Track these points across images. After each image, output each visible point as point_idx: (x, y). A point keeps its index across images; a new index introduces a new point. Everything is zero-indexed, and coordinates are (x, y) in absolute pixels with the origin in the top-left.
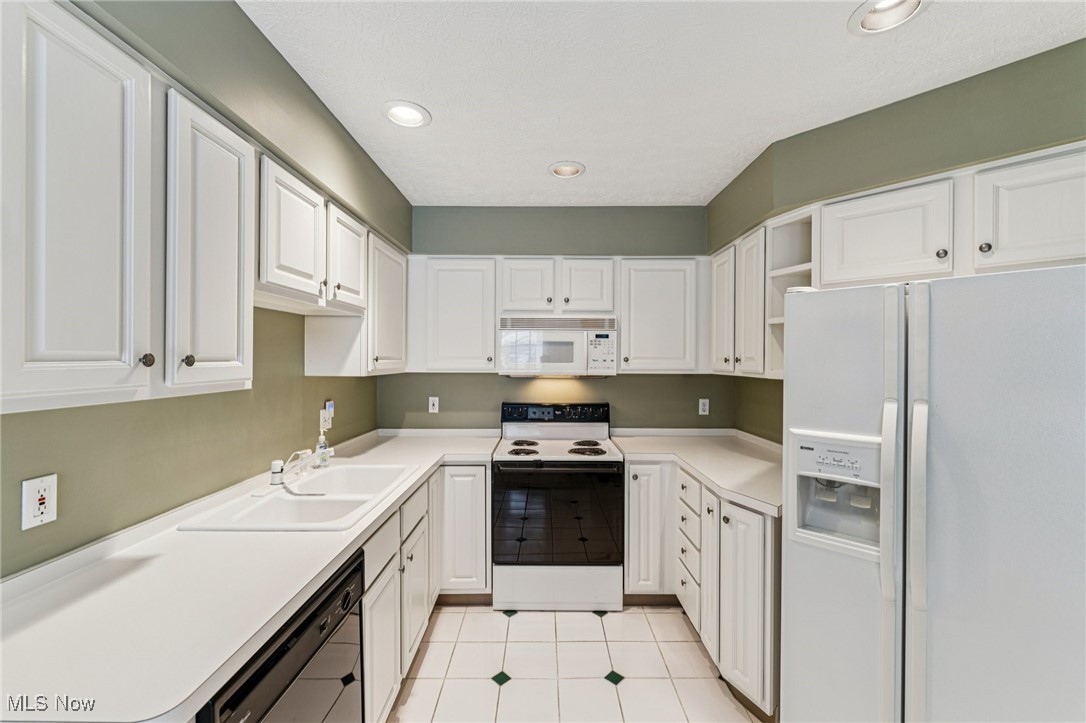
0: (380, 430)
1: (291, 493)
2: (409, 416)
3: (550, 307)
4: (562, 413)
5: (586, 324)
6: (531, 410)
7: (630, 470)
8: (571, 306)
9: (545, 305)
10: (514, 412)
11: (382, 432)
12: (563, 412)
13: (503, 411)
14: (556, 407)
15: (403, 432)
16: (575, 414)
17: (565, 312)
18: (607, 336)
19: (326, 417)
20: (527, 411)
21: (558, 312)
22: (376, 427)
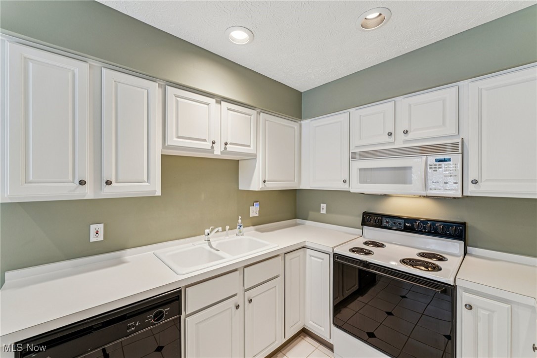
0: (297, 220)
1: (211, 247)
2: (312, 214)
3: (392, 139)
4: (411, 226)
5: (425, 150)
6: (385, 220)
7: (462, 298)
8: (410, 136)
9: (387, 139)
10: (371, 220)
11: (298, 221)
12: (413, 225)
13: (363, 218)
14: (407, 220)
15: (308, 222)
16: (425, 229)
17: (405, 142)
18: (449, 160)
19: (254, 211)
20: (381, 220)
21: (400, 142)
22: (295, 218)
